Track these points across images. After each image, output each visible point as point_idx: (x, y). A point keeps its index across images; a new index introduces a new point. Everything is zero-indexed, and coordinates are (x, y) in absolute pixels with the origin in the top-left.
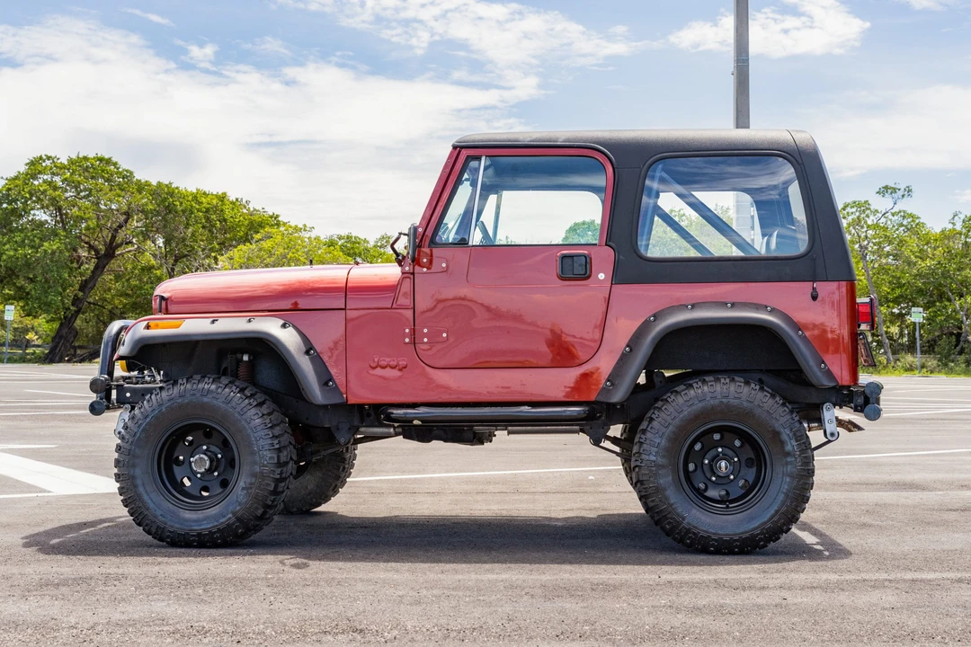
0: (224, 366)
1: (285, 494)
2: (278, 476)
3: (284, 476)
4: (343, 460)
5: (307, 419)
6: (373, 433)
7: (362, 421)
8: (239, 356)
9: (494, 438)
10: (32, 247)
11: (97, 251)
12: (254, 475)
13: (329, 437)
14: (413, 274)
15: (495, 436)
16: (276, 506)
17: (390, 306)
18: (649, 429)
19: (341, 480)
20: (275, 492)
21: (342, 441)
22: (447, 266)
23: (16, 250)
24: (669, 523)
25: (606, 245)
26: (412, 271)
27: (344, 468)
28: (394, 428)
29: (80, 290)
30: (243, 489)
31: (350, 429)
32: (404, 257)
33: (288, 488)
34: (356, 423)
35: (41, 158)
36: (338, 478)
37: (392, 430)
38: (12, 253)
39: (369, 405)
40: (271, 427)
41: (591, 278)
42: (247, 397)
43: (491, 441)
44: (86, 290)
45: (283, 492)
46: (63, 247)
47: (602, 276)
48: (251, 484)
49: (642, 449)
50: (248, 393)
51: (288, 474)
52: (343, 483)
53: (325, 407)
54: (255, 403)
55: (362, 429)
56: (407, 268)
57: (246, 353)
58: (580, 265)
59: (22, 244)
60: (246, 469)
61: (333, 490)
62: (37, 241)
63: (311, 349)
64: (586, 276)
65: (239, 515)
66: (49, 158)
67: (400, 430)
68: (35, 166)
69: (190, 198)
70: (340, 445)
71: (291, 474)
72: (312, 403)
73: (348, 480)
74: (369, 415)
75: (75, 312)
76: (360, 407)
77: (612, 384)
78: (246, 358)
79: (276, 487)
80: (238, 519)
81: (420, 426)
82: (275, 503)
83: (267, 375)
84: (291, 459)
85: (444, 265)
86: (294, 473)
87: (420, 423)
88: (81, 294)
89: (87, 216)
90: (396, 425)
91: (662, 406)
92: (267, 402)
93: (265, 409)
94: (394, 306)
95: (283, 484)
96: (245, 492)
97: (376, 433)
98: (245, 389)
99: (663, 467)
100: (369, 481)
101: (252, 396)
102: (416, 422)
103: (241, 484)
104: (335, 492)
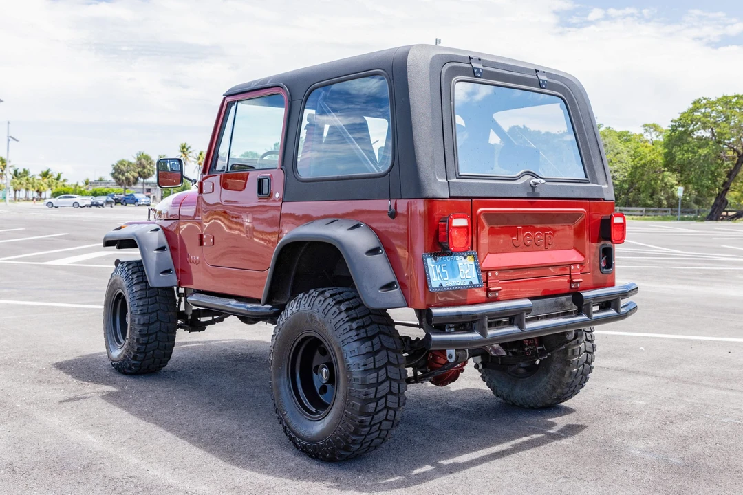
10: (693, 153)
11: (738, 153)
23: (684, 155)
29: (727, 177)
35: (700, 99)
38: (681, 157)
44: (732, 177)
46: (711, 152)
59: (687, 151)
62: (696, 149)
66: (705, 99)
68: (697, 105)
75: (725, 190)
88: (727, 179)
89: (725, 132)
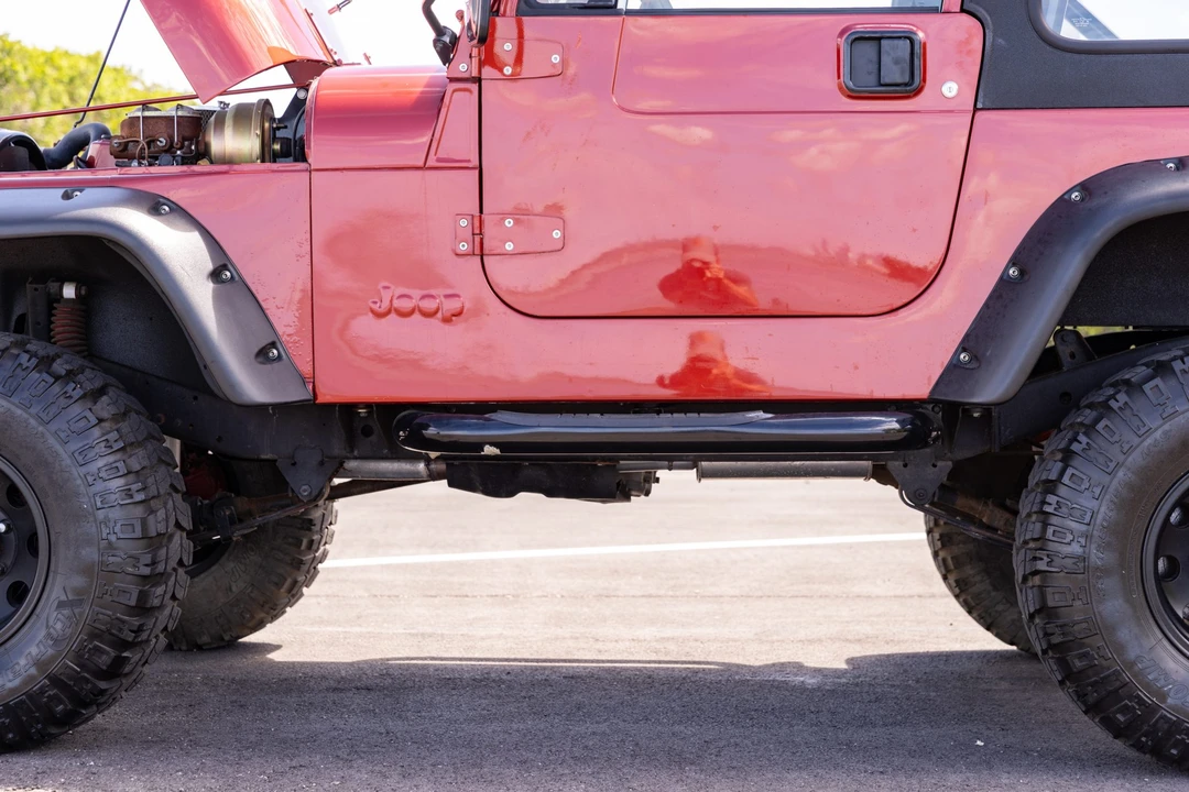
0: (17, 311)
1: (167, 612)
2: (146, 571)
3: (160, 568)
4: (308, 525)
5: (220, 439)
6: (377, 473)
7: (351, 443)
8: (53, 286)
9: (654, 486)
12: (87, 570)
13: (274, 483)
14: (478, 80)
15: (657, 480)
16: (148, 641)
17: (421, 163)
18: (1066, 479)
19: (305, 568)
20: (143, 608)
21: (304, 491)
22: (563, 61)
24: (1125, 710)
25: (963, 10)
26: (475, 73)
27: (311, 542)
28: (428, 461)
30: (61, 605)
31: (322, 463)
32: (455, 39)
33: (174, 597)
34: (337, 449)
36: (298, 564)
37: (421, 466)
39: (368, 405)
40: (122, 449)
41: (926, 91)
42: (57, 378)
43: (647, 494)
45: (161, 607)
47: (950, 89)
48: (78, 592)
49: (1050, 530)
50: (60, 367)
51: (173, 563)
52: (312, 574)
53: (261, 408)
54: (78, 393)
55: (351, 464)
56: (463, 67)
57: (70, 280)
58: (897, 62)
60: (63, 557)
61: (290, 591)
63: (225, 267)
64: (910, 87)
65: (53, 668)
67: (442, 467)
69: (42, 60)
70: (300, 501)
71: (181, 563)
72: (230, 402)
73: (320, 566)
74: (367, 432)
76: (348, 409)
77: (974, 358)
78: (69, 291)
79: (143, 596)
80: (55, 680)
81: (495, 457)
82: (144, 636)
83: (123, 334)
84: (178, 525)
85: (556, 59)
86: (188, 560)
87: (496, 451)
90: (433, 455)
91: (1097, 421)
92: (111, 391)
93: (105, 407)
94: (429, 164)
95: (160, 590)
96: (66, 612)
97: (383, 474)
98: (53, 360)
99: (1104, 571)
100: (364, 569)
101: (70, 375)
102: (489, 450)
103: (56, 593)
104: (294, 595)
